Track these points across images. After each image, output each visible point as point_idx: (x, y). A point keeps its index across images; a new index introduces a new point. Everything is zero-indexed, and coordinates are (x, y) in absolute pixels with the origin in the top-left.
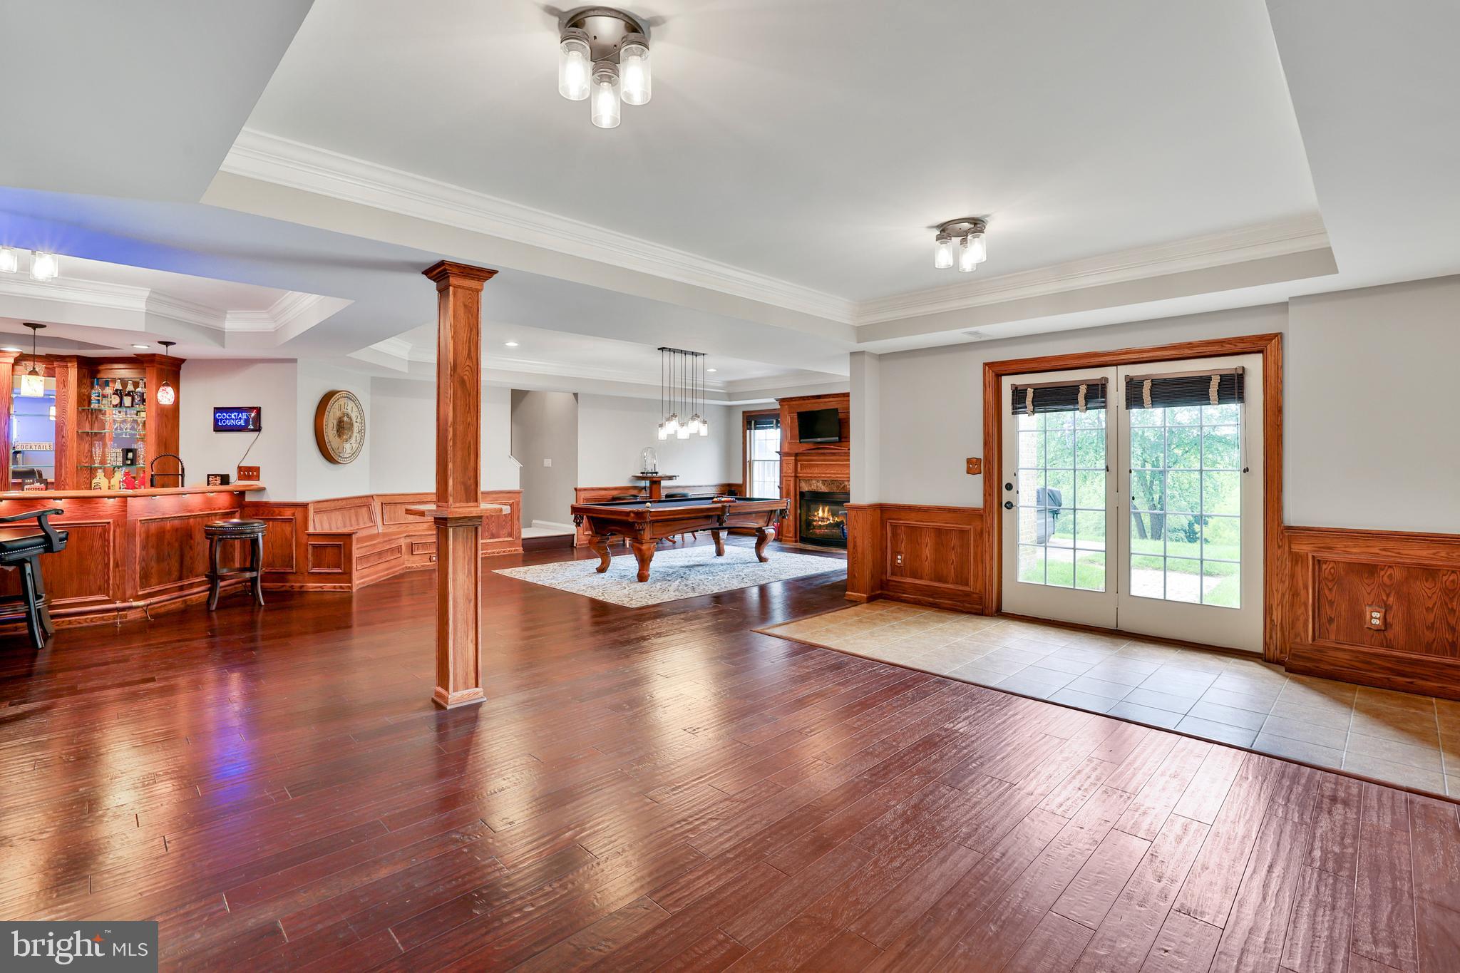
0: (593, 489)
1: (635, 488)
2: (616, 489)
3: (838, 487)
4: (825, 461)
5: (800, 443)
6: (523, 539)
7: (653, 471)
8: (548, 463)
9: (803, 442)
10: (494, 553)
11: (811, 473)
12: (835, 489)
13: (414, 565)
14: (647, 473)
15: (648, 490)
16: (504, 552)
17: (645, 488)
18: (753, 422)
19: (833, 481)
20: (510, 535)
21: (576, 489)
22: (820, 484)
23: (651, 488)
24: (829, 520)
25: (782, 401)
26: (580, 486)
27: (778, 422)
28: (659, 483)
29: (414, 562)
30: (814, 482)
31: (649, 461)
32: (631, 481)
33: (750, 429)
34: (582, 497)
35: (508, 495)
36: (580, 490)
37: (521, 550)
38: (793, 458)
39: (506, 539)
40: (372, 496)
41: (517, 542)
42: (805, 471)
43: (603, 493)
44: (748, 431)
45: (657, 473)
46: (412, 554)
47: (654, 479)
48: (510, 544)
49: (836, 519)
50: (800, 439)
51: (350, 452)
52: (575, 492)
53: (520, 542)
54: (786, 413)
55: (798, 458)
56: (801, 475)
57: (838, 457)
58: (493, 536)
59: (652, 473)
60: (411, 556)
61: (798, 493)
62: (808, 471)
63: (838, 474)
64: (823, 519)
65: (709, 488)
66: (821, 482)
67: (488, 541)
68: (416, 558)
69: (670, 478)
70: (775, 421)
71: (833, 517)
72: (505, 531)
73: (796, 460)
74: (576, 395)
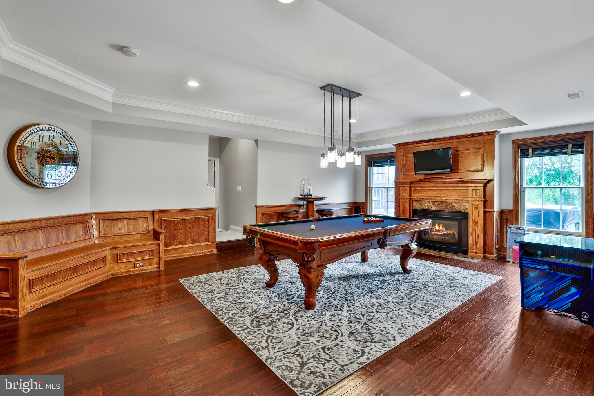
0: (268, 207)
1: (297, 205)
2: (283, 206)
3: (447, 207)
4: (435, 187)
5: (416, 174)
6: (218, 243)
7: (309, 194)
8: (239, 188)
9: (418, 174)
10: (195, 254)
11: (423, 196)
12: (444, 208)
13: (120, 272)
14: (305, 195)
15: (305, 207)
16: (203, 253)
17: (303, 205)
18: (372, 162)
19: (442, 203)
20: (207, 240)
21: (256, 207)
22: (431, 204)
23: (307, 205)
24: (444, 232)
25: (398, 146)
26: (259, 204)
27: (391, 161)
28: (313, 202)
29: (119, 269)
30: (425, 202)
31: (306, 187)
32: (294, 200)
33: (370, 166)
34: (260, 212)
35: (206, 211)
36: (259, 207)
37: (215, 251)
38: (409, 185)
39: (205, 243)
40: (90, 214)
41: (213, 245)
42: (417, 195)
43: (275, 209)
44: (369, 168)
45: (311, 195)
46: (118, 263)
47: (311, 200)
48: (208, 247)
49: (449, 232)
50: (415, 172)
51: (58, 178)
52: (256, 209)
53: (215, 245)
54: (402, 154)
55: (412, 185)
56: (414, 197)
57: (447, 185)
58: (194, 242)
59: (308, 195)
60: (116, 264)
61: (412, 210)
62: (421, 195)
63: (448, 197)
64: (439, 231)
65: (343, 205)
66: (431, 203)
67: (191, 245)
68: (121, 266)
69: (321, 199)
70: (389, 161)
71: (446, 230)
72: (204, 238)
73: (410, 187)
74: (256, 141)
